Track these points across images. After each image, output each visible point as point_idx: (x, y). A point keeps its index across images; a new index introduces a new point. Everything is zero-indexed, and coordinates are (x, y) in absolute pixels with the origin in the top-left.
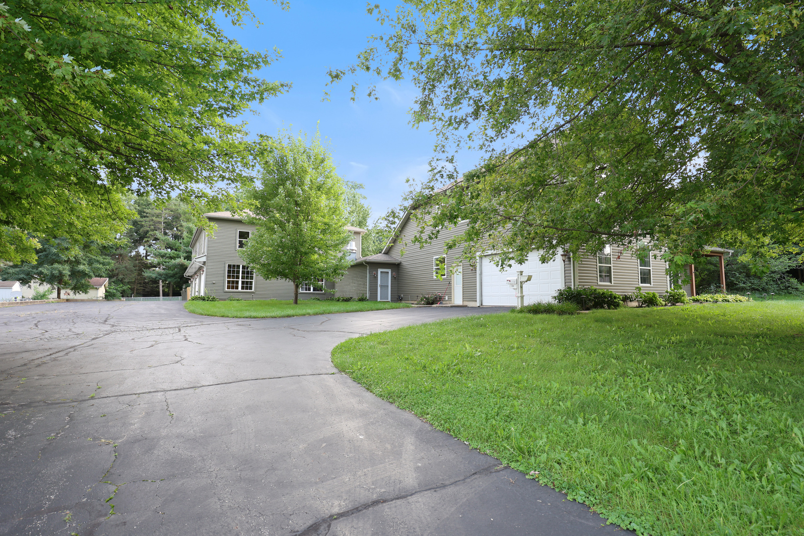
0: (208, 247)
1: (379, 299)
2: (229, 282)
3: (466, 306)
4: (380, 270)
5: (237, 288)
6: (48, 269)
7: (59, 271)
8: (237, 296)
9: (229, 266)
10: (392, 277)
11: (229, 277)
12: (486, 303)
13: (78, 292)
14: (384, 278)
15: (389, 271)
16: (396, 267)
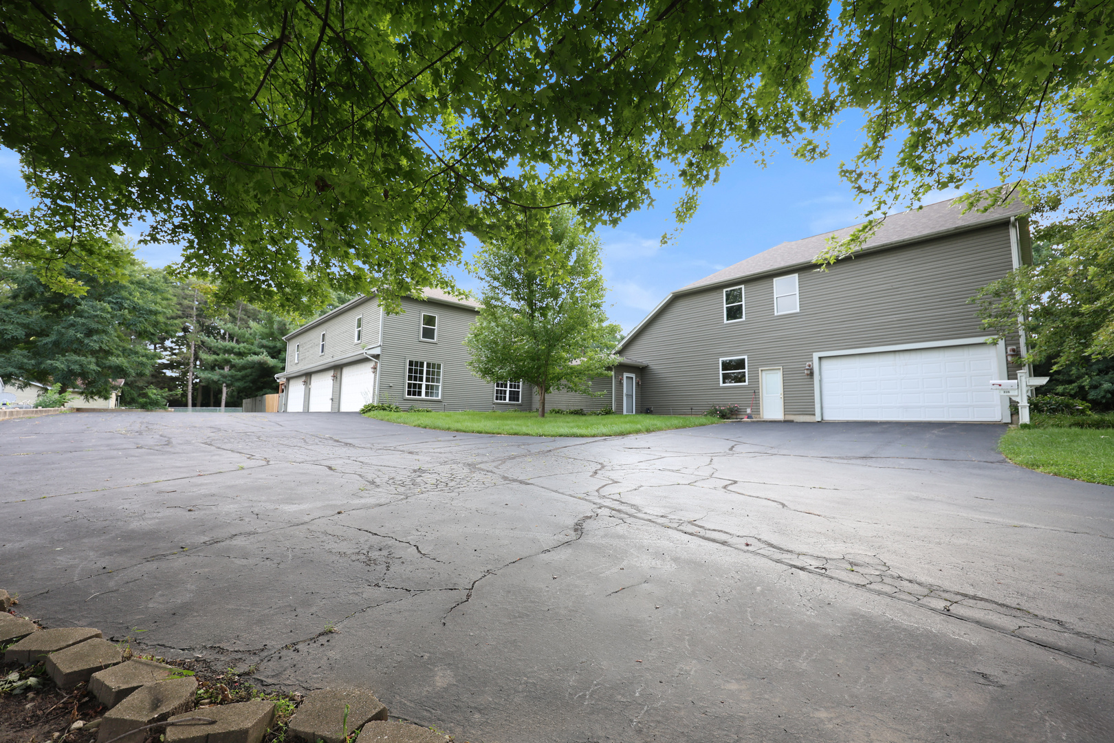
0: (384, 333)
1: (625, 412)
2: (410, 385)
3: (792, 422)
4: (626, 375)
5: (420, 394)
6: (62, 363)
7: (81, 365)
8: (418, 406)
9: (411, 363)
10: (637, 384)
11: (410, 378)
12: (829, 417)
13: (92, 397)
14: (629, 383)
15: (633, 376)
16: (641, 371)
